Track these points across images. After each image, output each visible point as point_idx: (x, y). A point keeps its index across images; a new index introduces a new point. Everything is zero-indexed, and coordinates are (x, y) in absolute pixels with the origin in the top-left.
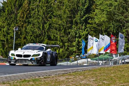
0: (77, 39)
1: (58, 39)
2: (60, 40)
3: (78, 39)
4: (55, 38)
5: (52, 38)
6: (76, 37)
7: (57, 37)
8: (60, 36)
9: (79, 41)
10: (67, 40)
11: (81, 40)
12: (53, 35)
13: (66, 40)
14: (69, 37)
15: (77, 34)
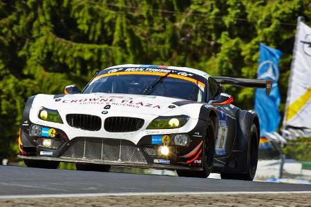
0: (226, 43)
1: (116, 34)
2: (127, 40)
3: (237, 44)
4: (99, 26)
5: (83, 27)
6: (219, 29)
7: (112, 24)
8: (129, 17)
9: (240, 51)
10: (167, 46)
11: (253, 51)
12: (91, 12)
13: (162, 42)
14: (178, 24)
15: (227, 13)
